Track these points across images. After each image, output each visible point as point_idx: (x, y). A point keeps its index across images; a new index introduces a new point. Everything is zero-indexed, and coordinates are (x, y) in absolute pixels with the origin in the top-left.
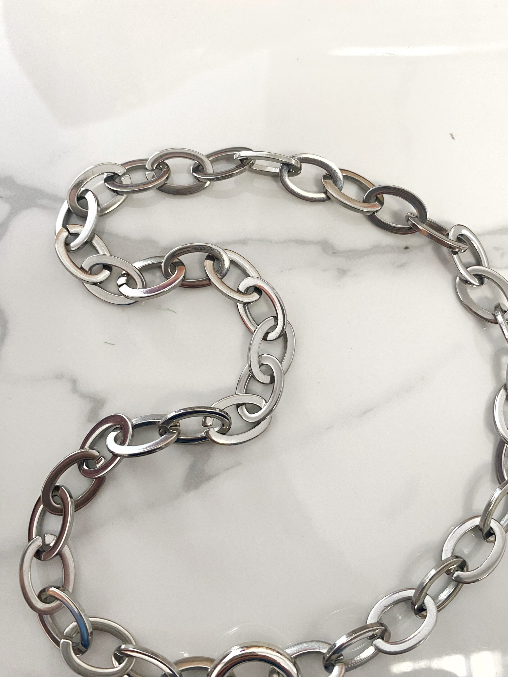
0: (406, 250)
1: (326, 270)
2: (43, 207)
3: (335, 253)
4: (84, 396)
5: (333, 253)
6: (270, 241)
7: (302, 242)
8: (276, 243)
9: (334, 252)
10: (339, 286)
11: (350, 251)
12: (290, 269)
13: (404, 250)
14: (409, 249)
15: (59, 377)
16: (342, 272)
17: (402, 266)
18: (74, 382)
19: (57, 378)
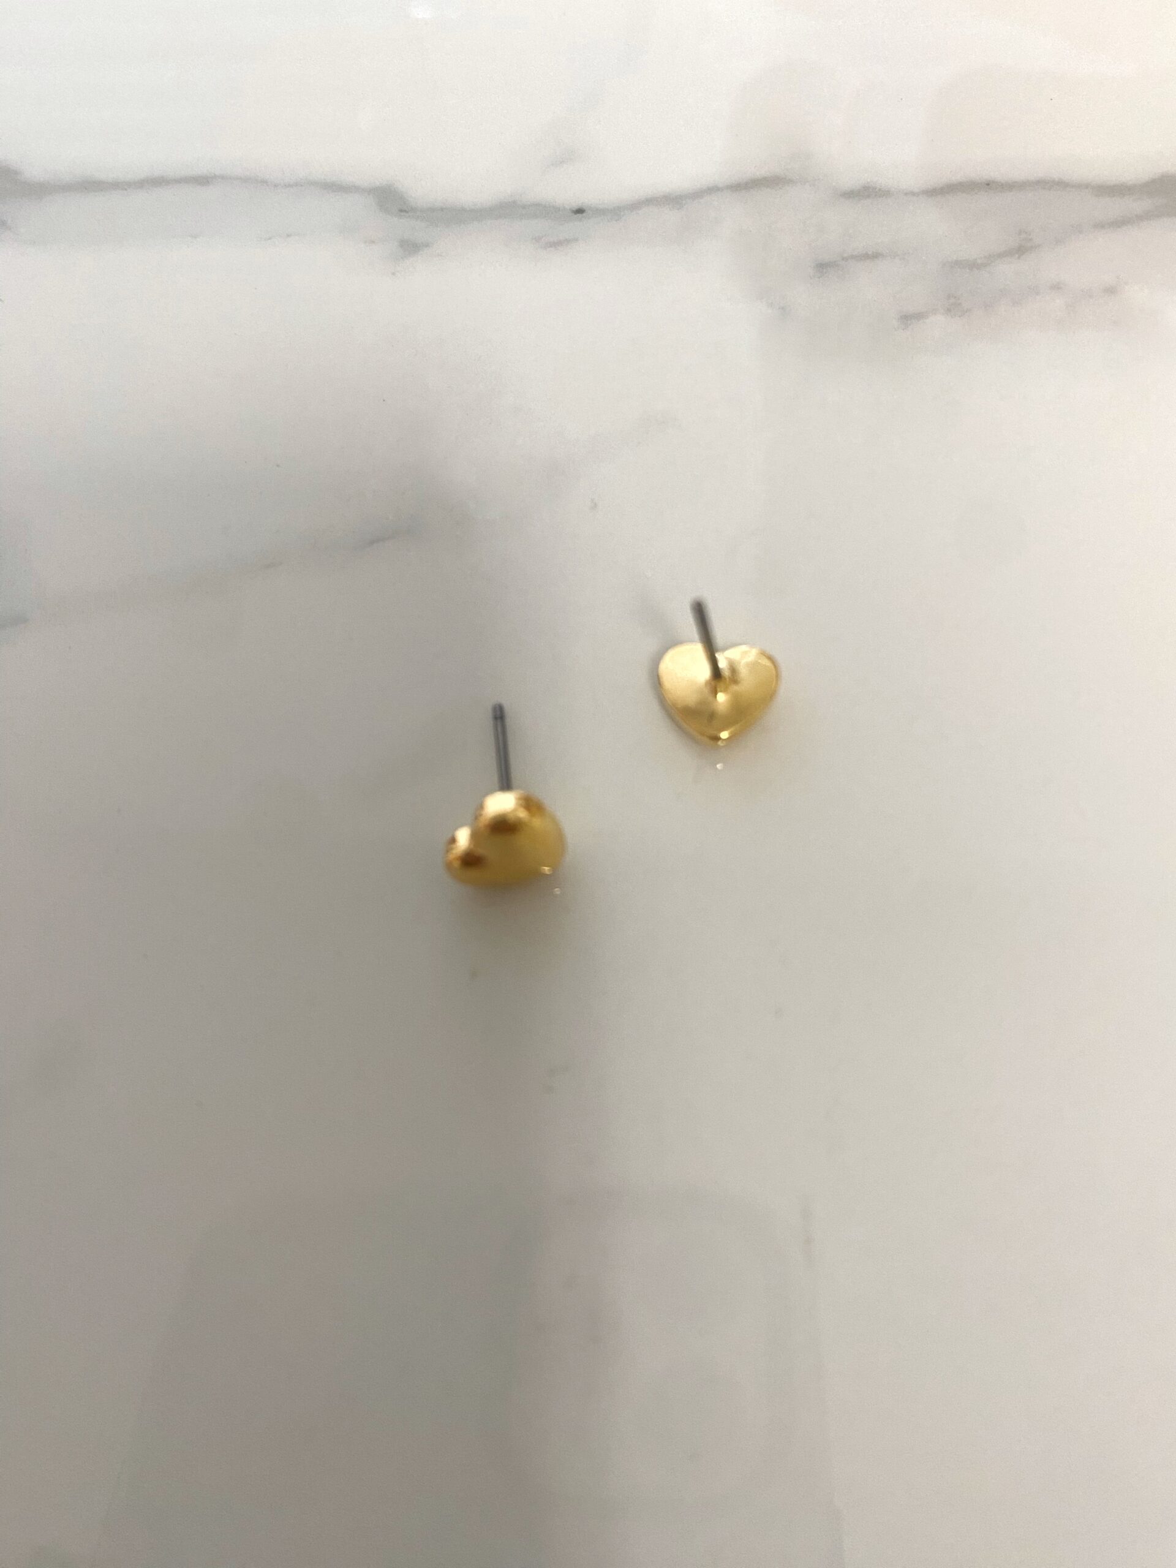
0: (580, 215)
1: (372, 242)
3: (405, 211)
5: (401, 211)
6: (264, 182)
7: (334, 187)
8: (276, 186)
9: (404, 208)
10: (393, 274)
11: (442, 209)
12: (288, 236)
13: (573, 214)
14: (584, 214)
16: (410, 248)
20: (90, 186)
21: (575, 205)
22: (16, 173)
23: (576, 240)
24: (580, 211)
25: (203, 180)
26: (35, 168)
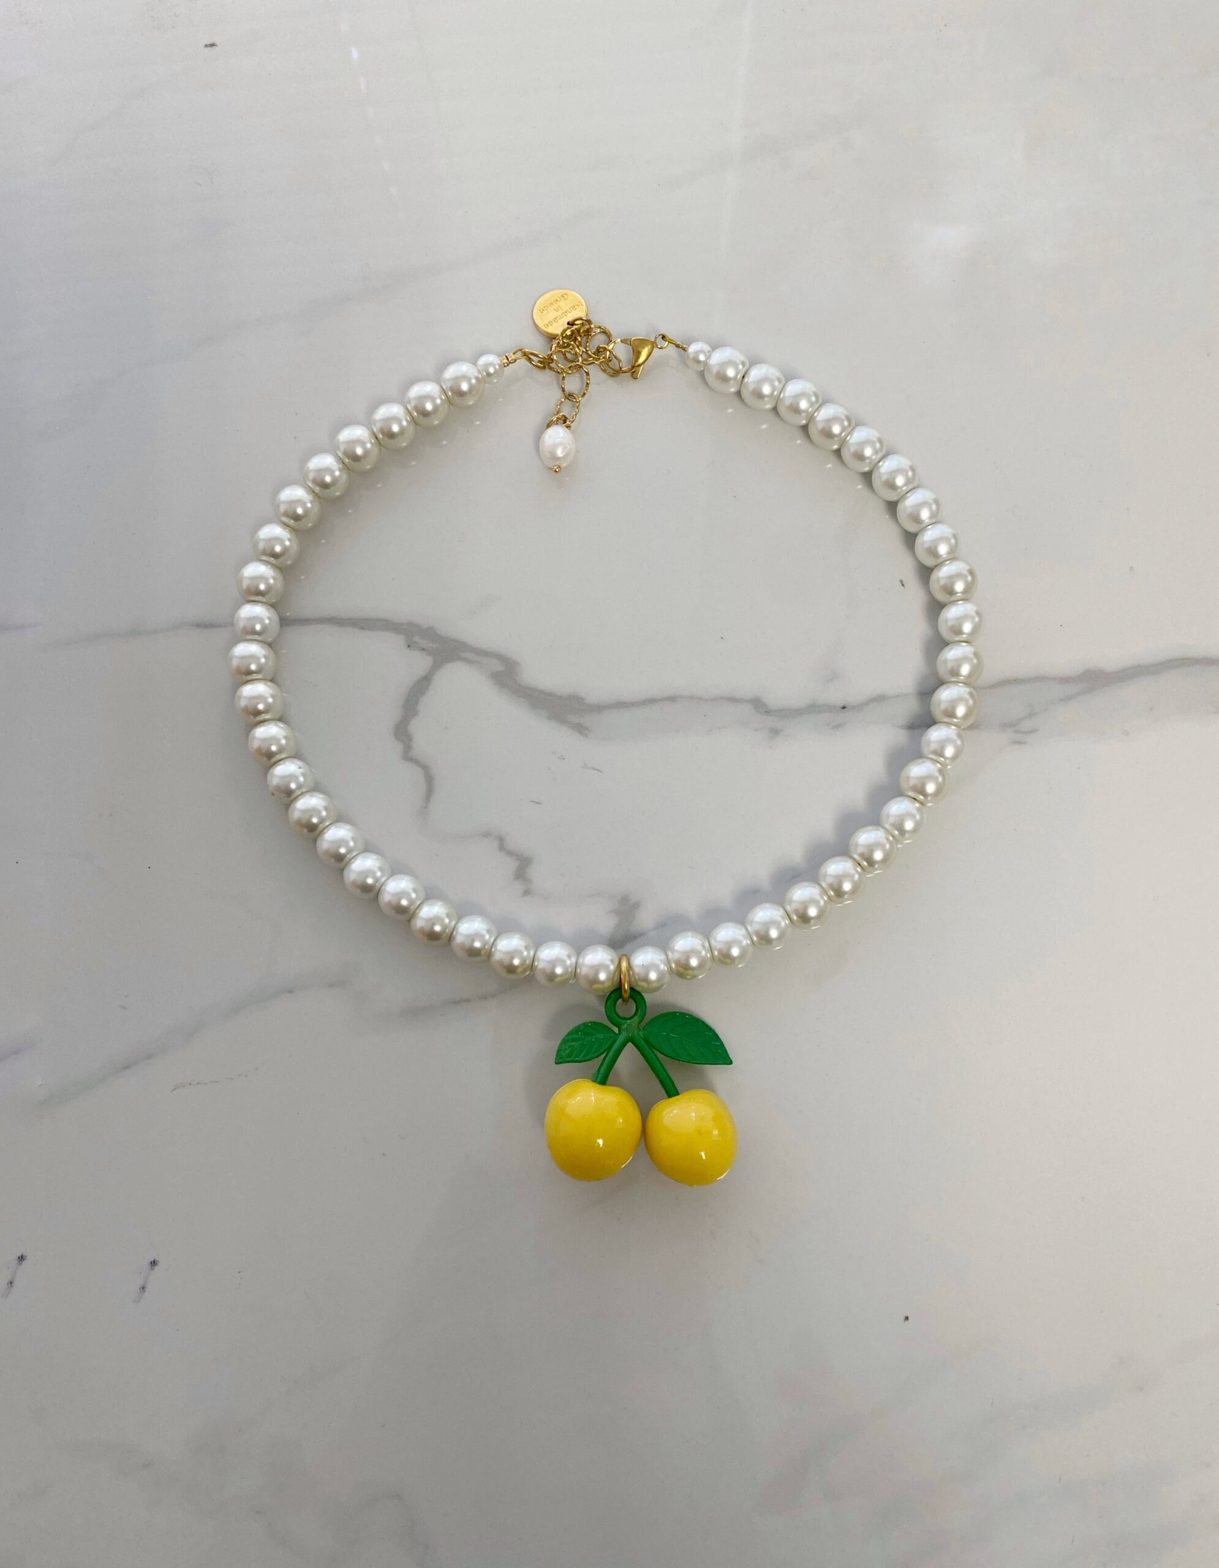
0: (844, 710)
1: (757, 730)
2: (466, 660)
3: (768, 712)
4: (510, 853)
5: (766, 712)
6: (700, 699)
7: (733, 700)
8: (706, 700)
9: (767, 710)
10: (771, 747)
11: (784, 710)
12: (720, 729)
13: (841, 709)
14: (846, 709)
15: (487, 835)
16: (775, 732)
17: (838, 727)
18: (501, 840)
19: (483, 836)
20: (621, 705)
21: (842, 704)
22: (584, 699)
23: (845, 724)
24: (844, 708)
25: (672, 699)
26: (592, 698)
